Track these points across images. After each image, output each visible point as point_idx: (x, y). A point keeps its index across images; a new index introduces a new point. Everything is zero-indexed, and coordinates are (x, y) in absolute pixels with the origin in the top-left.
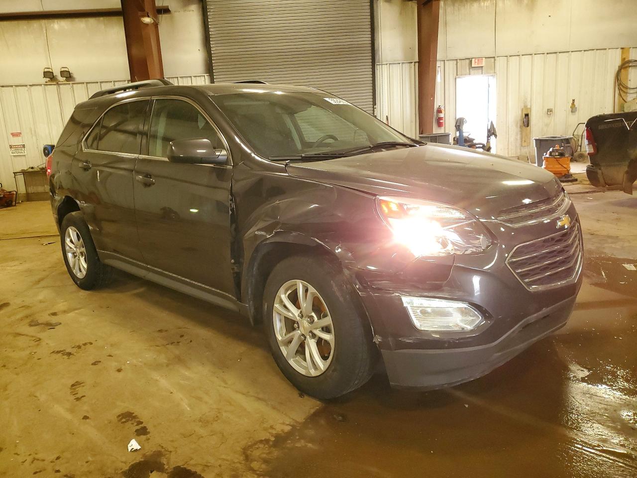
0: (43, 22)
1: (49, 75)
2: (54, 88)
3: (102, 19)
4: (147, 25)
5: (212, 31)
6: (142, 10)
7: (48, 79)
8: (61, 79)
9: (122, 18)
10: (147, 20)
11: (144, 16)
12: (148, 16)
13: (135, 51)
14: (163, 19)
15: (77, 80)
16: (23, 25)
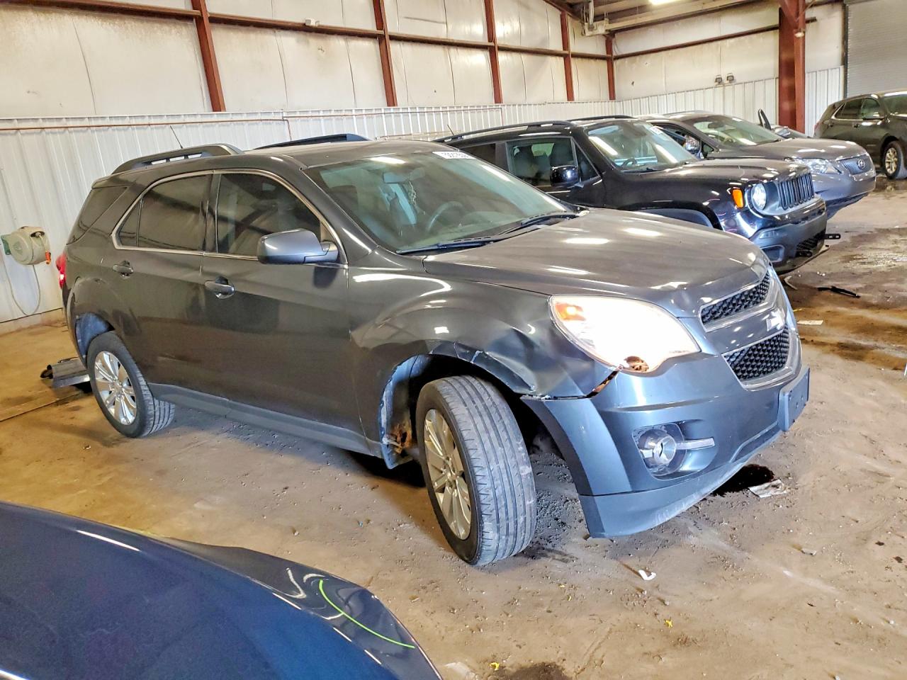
0: (719, 42)
1: (719, 81)
2: (720, 89)
3: (761, 34)
4: (799, 38)
5: (851, 31)
6: (797, 28)
7: (717, 83)
8: (725, 81)
9: (778, 31)
10: (799, 35)
11: (797, 32)
12: (800, 31)
13: (785, 56)
14: (810, 26)
15: (738, 81)
16: (706, 46)
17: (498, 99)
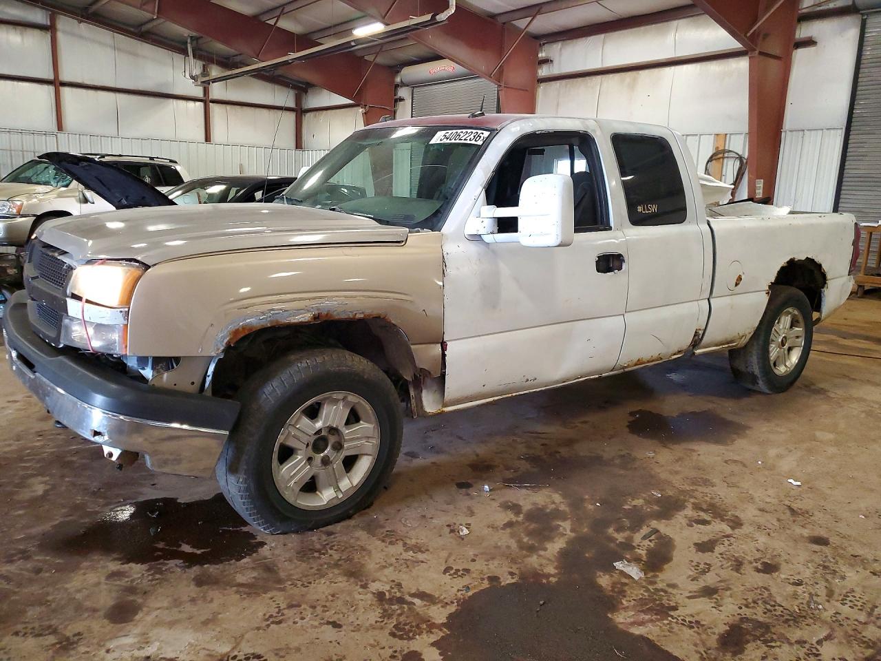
17: (60, 127)
